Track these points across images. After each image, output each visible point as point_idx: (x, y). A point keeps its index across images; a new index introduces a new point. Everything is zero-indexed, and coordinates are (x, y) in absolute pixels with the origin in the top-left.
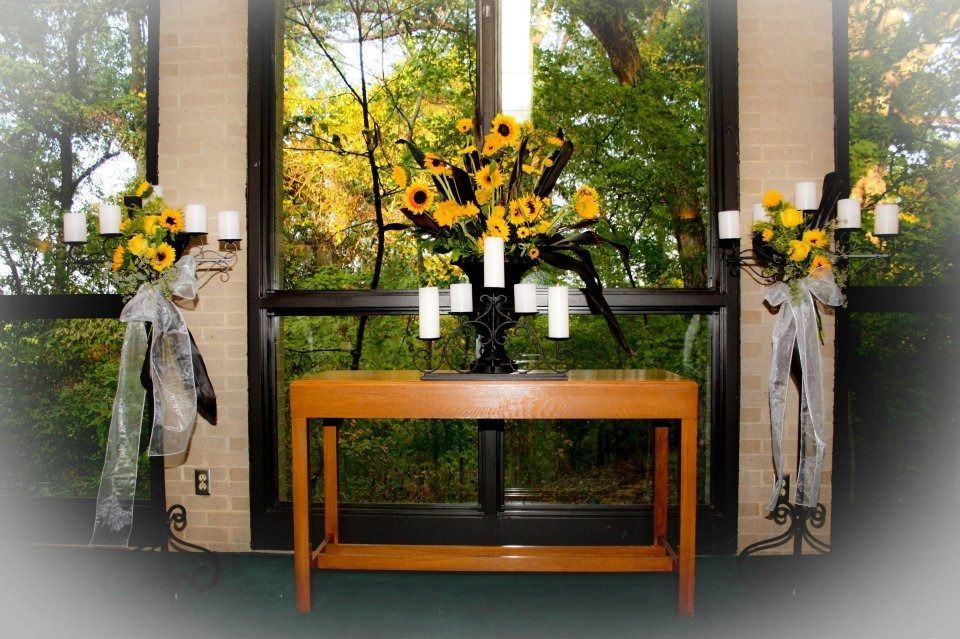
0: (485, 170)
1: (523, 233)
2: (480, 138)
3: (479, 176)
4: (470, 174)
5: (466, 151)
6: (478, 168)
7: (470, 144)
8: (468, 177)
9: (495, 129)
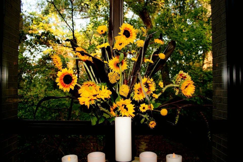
0: (115, 60)
1: (144, 108)
2: (111, 39)
3: (111, 63)
4: (105, 62)
5: (103, 46)
6: (110, 58)
7: (105, 42)
8: (104, 63)
9: (122, 33)
